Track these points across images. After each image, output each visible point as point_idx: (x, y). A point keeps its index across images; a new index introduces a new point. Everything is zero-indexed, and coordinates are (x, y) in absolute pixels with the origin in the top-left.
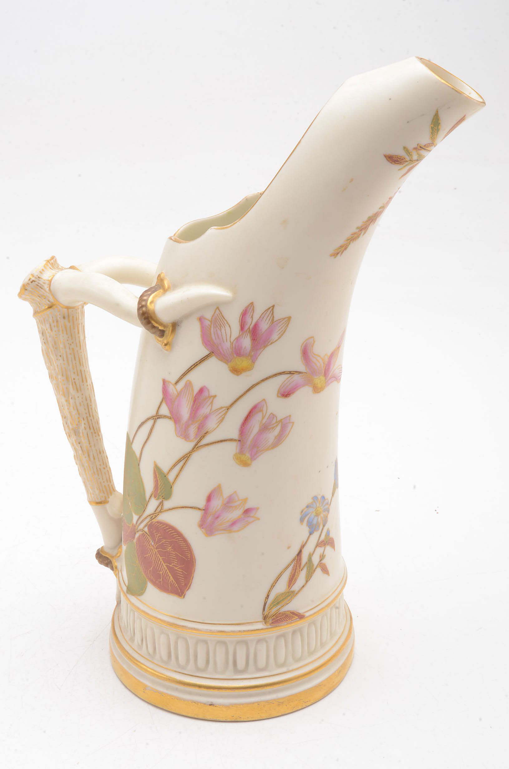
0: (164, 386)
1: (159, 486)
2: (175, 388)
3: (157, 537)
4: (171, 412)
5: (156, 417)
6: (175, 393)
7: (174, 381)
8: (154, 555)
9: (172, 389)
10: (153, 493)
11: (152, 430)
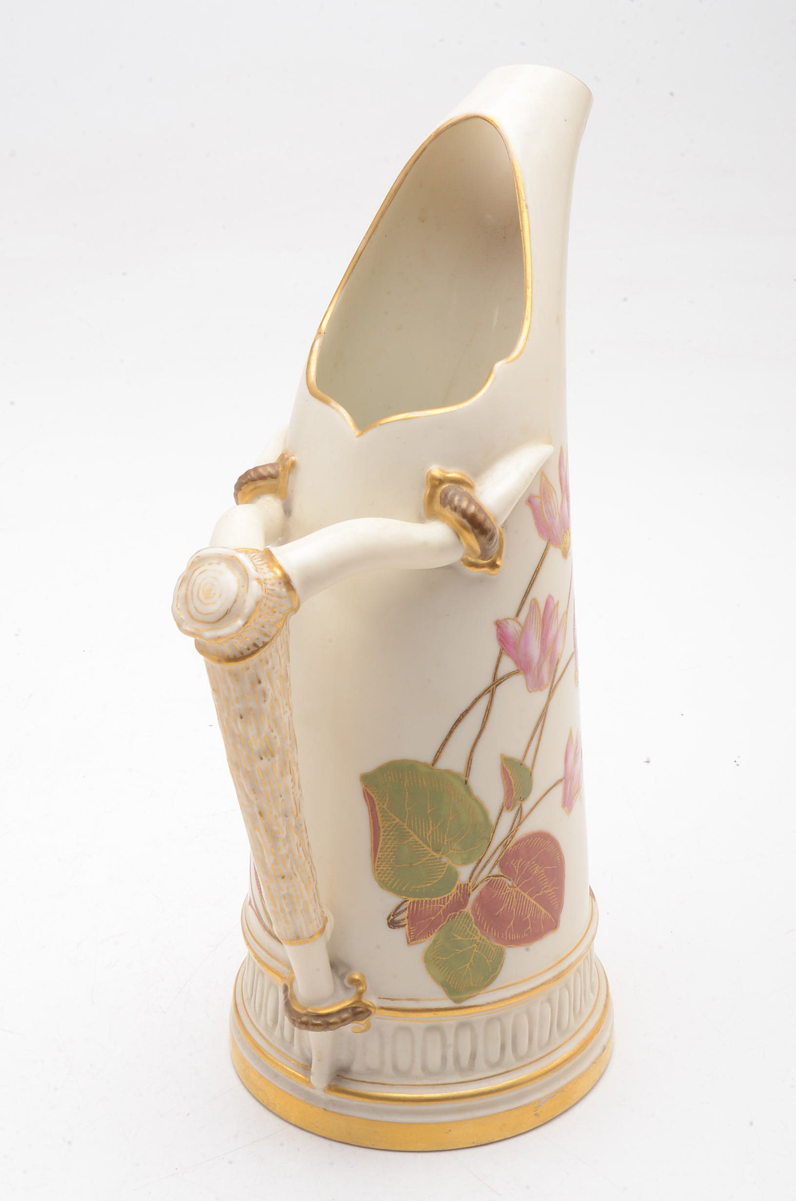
0: (499, 631)
1: (513, 787)
2: (517, 622)
3: (517, 868)
4: (517, 662)
5: (494, 686)
6: (518, 628)
7: (512, 614)
8: (514, 899)
9: (513, 628)
10: (504, 804)
11: (489, 710)
